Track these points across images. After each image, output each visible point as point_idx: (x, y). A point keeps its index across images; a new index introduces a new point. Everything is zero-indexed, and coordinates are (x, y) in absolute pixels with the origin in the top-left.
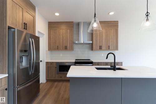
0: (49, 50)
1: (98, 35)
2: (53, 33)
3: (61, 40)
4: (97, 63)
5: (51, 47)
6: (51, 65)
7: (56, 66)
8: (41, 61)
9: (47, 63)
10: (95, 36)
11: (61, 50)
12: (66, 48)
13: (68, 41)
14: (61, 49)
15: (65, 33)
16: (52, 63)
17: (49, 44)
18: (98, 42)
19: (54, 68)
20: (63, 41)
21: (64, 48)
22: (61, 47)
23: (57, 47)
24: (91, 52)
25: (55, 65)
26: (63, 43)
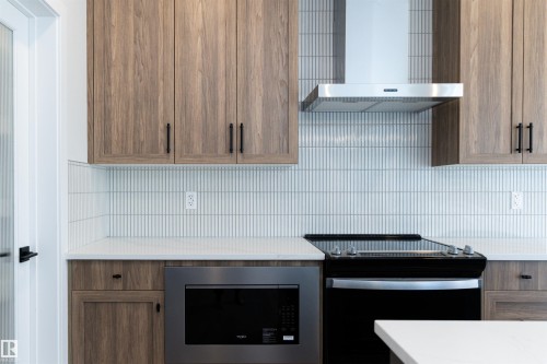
0: (91, 160)
1: (498, 39)
2: (131, 18)
3: (198, 80)
4: (516, 270)
5: (115, 137)
6: (119, 285)
7: (157, 297)
8: (25, 254)
9: (80, 269)
10: (473, 41)
11: (199, 159)
12: (235, 143)
13: (257, 87)
14: (198, 149)
15: (227, 22)
16: (121, 271)
17: (98, 108)
18: (505, 94)
19: (143, 312)
20: (214, 85)
21: (222, 145)
22: (196, 137)
23: (162, 136)
24: (430, 177)
25: (148, 289)
26: (215, 103)
